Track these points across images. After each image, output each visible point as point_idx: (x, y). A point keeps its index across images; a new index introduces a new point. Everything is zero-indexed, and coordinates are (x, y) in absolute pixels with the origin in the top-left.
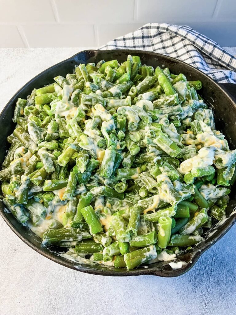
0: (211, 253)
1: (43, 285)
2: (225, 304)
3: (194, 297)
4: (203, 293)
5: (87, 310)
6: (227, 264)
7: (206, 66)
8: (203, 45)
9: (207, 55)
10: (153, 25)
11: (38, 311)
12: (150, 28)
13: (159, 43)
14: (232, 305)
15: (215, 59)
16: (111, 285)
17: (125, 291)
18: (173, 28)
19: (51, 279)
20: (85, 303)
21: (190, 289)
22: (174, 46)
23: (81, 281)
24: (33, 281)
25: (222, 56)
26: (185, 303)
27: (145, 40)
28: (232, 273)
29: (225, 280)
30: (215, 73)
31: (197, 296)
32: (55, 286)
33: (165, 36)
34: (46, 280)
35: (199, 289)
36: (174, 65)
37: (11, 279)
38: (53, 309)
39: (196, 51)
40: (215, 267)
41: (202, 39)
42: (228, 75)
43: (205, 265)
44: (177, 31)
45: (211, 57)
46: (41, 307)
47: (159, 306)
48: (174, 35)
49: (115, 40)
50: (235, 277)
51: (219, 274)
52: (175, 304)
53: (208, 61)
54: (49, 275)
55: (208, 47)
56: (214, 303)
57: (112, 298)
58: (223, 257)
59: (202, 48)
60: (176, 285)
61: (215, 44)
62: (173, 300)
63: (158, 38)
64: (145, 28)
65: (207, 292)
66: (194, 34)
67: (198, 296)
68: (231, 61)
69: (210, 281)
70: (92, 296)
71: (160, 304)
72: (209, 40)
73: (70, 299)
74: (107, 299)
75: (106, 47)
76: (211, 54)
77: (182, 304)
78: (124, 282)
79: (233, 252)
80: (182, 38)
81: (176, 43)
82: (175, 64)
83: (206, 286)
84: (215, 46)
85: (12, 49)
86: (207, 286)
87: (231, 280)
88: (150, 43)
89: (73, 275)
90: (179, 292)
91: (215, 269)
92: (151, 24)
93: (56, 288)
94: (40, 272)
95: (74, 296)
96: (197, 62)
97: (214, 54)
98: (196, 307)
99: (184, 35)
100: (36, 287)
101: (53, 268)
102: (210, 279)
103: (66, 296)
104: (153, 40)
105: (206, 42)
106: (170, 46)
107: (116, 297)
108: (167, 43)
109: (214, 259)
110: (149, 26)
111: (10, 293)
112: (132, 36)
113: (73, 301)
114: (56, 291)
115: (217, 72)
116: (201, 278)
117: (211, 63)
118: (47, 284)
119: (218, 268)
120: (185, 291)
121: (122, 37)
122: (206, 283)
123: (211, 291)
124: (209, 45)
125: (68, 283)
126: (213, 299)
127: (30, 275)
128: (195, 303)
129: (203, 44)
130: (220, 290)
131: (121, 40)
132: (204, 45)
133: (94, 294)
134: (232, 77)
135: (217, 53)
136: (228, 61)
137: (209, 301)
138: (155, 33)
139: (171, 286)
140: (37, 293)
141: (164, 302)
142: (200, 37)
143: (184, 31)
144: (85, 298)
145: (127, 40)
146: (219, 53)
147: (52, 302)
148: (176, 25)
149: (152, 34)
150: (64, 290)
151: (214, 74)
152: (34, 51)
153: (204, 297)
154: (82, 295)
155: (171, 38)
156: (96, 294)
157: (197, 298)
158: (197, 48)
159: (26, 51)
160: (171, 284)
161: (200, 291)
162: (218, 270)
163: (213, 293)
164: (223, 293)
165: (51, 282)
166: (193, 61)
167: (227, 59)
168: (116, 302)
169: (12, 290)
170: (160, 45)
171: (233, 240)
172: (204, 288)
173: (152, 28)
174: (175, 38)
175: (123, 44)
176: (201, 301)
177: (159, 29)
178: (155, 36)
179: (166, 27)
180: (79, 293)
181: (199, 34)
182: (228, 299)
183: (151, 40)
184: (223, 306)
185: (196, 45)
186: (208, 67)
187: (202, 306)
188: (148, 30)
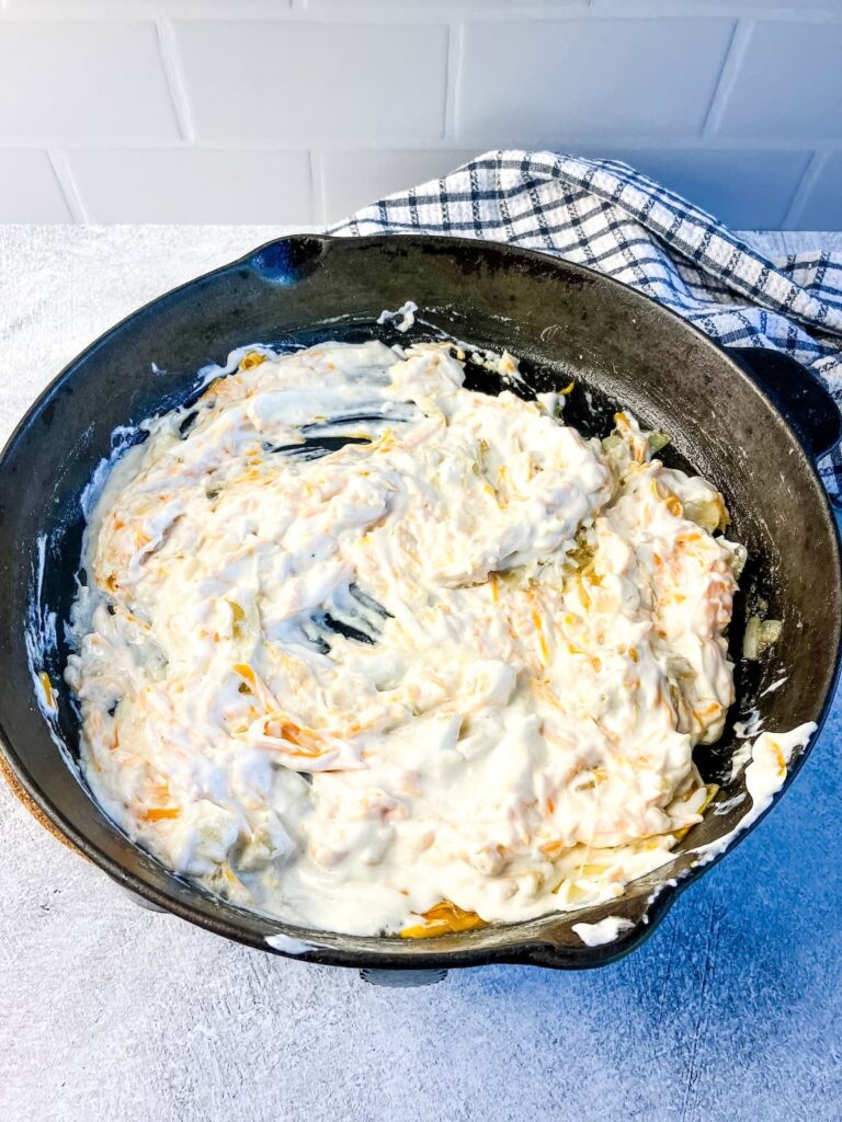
0: (706, 908)
1: (144, 1026)
2: (756, 1076)
3: (653, 1055)
4: (683, 1042)
5: (296, 1104)
6: (757, 944)
7: (684, 291)
8: (674, 226)
9: (686, 258)
10: (508, 156)
11: (126, 1113)
12: (500, 167)
13: (527, 214)
14: (776, 1078)
15: (712, 272)
16: (376, 1020)
17: (423, 1038)
18: (575, 169)
19: (170, 1003)
20: (287, 1080)
21: (640, 1027)
22: (578, 227)
23: (275, 1009)
24: (111, 1013)
25: (734, 260)
26: (625, 1075)
27: (483, 204)
28: (777, 974)
29: (753, 995)
30: (713, 315)
31: (662, 1049)
32: (184, 1027)
33: (547, 194)
34: (153, 1008)
35: (669, 1026)
36: (580, 290)
37: (31, 1005)
38: (178, 1105)
39: (652, 243)
40: (720, 954)
41: (669, 207)
42: (756, 322)
43: (688, 948)
44: (588, 178)
45: (700, 263)
46: (136, 1100)
47: (537, 1084)
48: (579, 189)
49: (382, 204)
50: (784, 987)
51: (734, 976)
52: (590, 1078)
53: (691, 275)
54: (162, 991)
55: (691, 232)
56: (718, 1072)
57: (380, 1064)
58: (747, 919)
59: (670, 235)
60: (594, 1014)
61: (710, 223)
62: (582, 1064)
63: (525, 197)
64: (481, 167)
65: (695, 1037)
66: (644, 188)
67: (664, 1051)
68: (762, 278)
69: (704, 999)
70: (311, 1056)
71: (540, 1078)
72: (691, 208)
73: (238, 1071)
74: (361, 1066)
75: (353, 226)
76: (698, 254)
77: (613, 1077)
78: (419, 1009)
79: (779, 903)
80: (604, 200)
81: (585, 218)
82: (585, 284)
83: (691, 1015)
84: (711, 230)
85: (28, 227)
86: (696, 1016)
87: (774, 995)
88: (500, 213)
89: (246, 988)
90: (605, 1037)
91: (719, 960)
92: (500, 153)
93: (189, 1034)
94: (134, 981)
95: (252, 1059)
96: (654, 280)
97: (710, 253)
98: (660, 1086)
99: (612, 193)
100: (120, 1033)
101: (176, 966)
102: (705, 995)
103: (222, 1061)
104: (509, 206)
105: (682, 215)
106: (565, 226)
107: (392, 1059)
108: (555, 214)
109: (716, 927)
110: (496, 159)
111: (28, 1053)
112: (437, 192)
113: (247, 1077)
114: (189, 1045)
115: (721, 314)
116: (675, 991)
117: (699, 283)
118: (156, 1021)
119: (728, 957)
120: (622, 1035)
121: (405, 195)
122: (690, 1008)
123: (708, 1034)
124: (691, 225)
125: (228, 1016)
126: (714, 1060)
127: (97, 991)
128: (656, 1072)
129: (672, 222)
130: (737, 1029)
131: (401, 205)
132: (677, 225)
133: (317, 1051)
134: (768, 330)
135: (719, 251)
136: (753, 278)
137: (704, 1065)
138: (516, 184)
139: (575, 1017)
140: (122, 1053)
141: (554, 1074)
142: (664, 198)
143: (611, 178)
144: (288, 1065)
145: (421, 203)
146: (725, 252)
147: (175, 1082)
148: (582, 159)
149: (506, 186)
150: (217, 1038)
151: (711, 318)
152: (102, 234)
153: (686, 1054)
154: (276, 1057)
155: (569, 199)
156: (326, 1051)
157: (664, 1055)
158: (653, 233)
159: (76, 234)
160: (576, 1013)
161: (673, 1035)
162: (729, 962)
163: (716, 1039)
164: (748, 1039)
165: (172, 1014)
166: (642, 276)
167: (752, 271)
168: (392, 1077)
169: (36, 1043)
170: (532, 223)
171: (778, 863)
172: (685, 1022)
173: (505, 167)
174: (582, 200)
175: (409, 216)
176: (677, 1066)
177: (527, 169)
178: (514, 192)
179: (552, 165)
180: (268, 1048)
181: (658, 190)
182: (766, 1058)
183: (501, 206)
184: (751, 1082)
185: (652, 222)
186: (691, 296)
187: (681, 1082)
188: (492, 171)
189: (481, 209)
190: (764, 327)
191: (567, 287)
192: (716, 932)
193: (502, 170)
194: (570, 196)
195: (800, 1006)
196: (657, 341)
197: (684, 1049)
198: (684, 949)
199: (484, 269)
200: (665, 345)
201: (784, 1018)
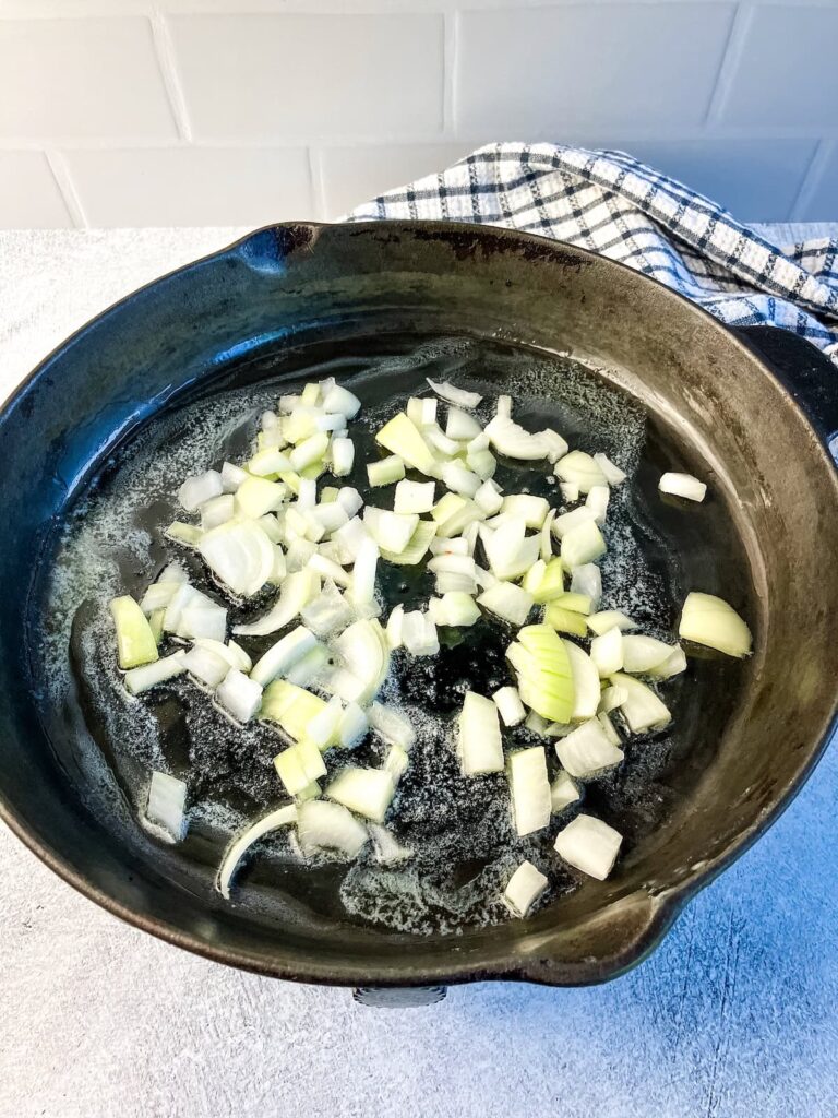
0: (725, 919)
1: (128, 1051)
2: (780, 1101)
3: (669, 1081)
4: (702, 1064)
6: (780, 959)
7: (689, 280)
8: (677, 213)
9: (690, 247)
10: (506, 148)
12: (499, 159)
13: (528, 207)
14: (801, 1103)
15: (717, 260)
16: (373, 1043)
17: (424, 1063)
18: (576, 159)
19: (156, 1026)
20: (279, 1109)
21: (656, 1050)
22: (579, 218)
23: (267, 1032)
24: (93, 1037)
25: (740, 247)
26: (639, 1101)
27: (483, 198)
28: (801, 990)
29: (776, 1015)
30: (720, 302)
31: (679, 1073)
32: (171, 1053)
33: (549, 185)
34: (138, 1032)
35: (686, 1048)
36: (578, 272)
37: (10, 1027)
39: (655, 232)
40: (740, 969)
41: (672, 195)
42: (764, 309)
43: (705, 963)
44: (589, 167)
45: (705, 251)
47: (545, 1112)
48: (580, 179)
49: (380, 200)
50: (809, 1005)
51: (756, 993)
52: (602, 1105)
53: (696, 265)
54: (149, 1013)
55: (695, 220)
56: (739, 1097)
57: (377, 1091)
58: (768, 931)
59: (674, 223)
60: (605, 1035)
61: (715, 210)
62: (593, 1091)
63: (525, 190)
64: (480, 160)
65: (714, 1060)
66: (646, 176)
67: (682, 1075)
68: (769, 265)
69: (723, 1019)
70: (304, 1084)
71: (548, 1105)
72: (694, 195)
73: (227, 1100)
74: (358, 1094)
76: (703, 242)
77: (627, 1104)
78: (420, 1031)
79: (802, 915)
80: (607, 189)
81: (586, 209)
82: (583, 265)
83: (710, 1036)
84: (715, 217)
86: (715, 1037)
87: (798, 1013)
88: (500, 207)
89: (236, 1010)
90: (618, 1060)
91: (739, 976)
92: (499, 145)
93: (175, 1060)
94: (118, 1003)
95: (241, 1086)
96: (658, 268)
97: (715, 240)
99: (613, 182)
100: (103, 1058)
101: (163, 987)
102: (725, 1014)
103: (210, 1088)
104: (509, 199)
105: (685, 202)
106: (566, 218)
107: (390, 1086)
108: (557, 206)
109: (735, 940)
110: (495, 152)
111: (7, 1078)
112: (436, 186)
113: (237, 1105)
114: (175, 1071)
115: (727, 301)
116: (692, 1010)
117: (705, 273)
118: (140, 1045)
119: (749, 973)
120: (636, 1059)
121: (403, 190)
122: (709, 1028)
123: (728, 1056)
124: (695, 213)
125: (216, 1039)
126: (735, 1083)
127: (79, 1014)
128: (673, 1099)
129: (675, 210)
130: (760, 1050)
131: (399, 200)
132: (680, 212)
133: (311, 1078)
134: (776, 318)
135: (725, 239)
136: (760, 265)
137: (724, 1090)
138: (516, 176)
139: (585, 1039)
140: (104, 1079)
142: (667, 186)
143: (612, 167)
144: (280, 1094)
145: (421, 198)
146: (731, 239)
148: (583, 149)
149: (506, 179)
150: (204, 1064)
151: (717, 305)
152: (102, 238)
153: (705, 1078)
154: (267, 1084)
155: (570, 191)
156: (320, 1077)
157: (682, 1080)
158: (657, 222)
159: (77, 238)
160: (586, 1035)
161: (691, 1057)
162: (750, 978)
163: (737, 1062)
164: (771, 1061)
165: (158, 1038)
166: (646, 265)
167: (758, 258)
168: (391, 1105)
169: (15, 1067)
170: (533, 216)
171: (800, 871)
172: (703, 1043)
173: (504, 160)
174: (583, 191)
175: (408, 211)
176: (696, 1091)
177: (527, 160)
178: (514, 185)
179: (552, 155)
180: (259, 1074)
181: (661, 178)
182: (790, 1081)
183: (502, 199)
184: (773, 1108)
185: (655, 211)
186: (696, 285)
187: (699, 1109)
188: (491, 164)
189: (480, 203)
190: (772, 313)
191: (565, 269)
192: (735, 945)
193: (501, 162)
194: (571, 187)
195: (826, 1024)
196: (658, 323)
197: (703, 1073)
198: (701, 964)
199: (479, 252)
201: (809, 1038)
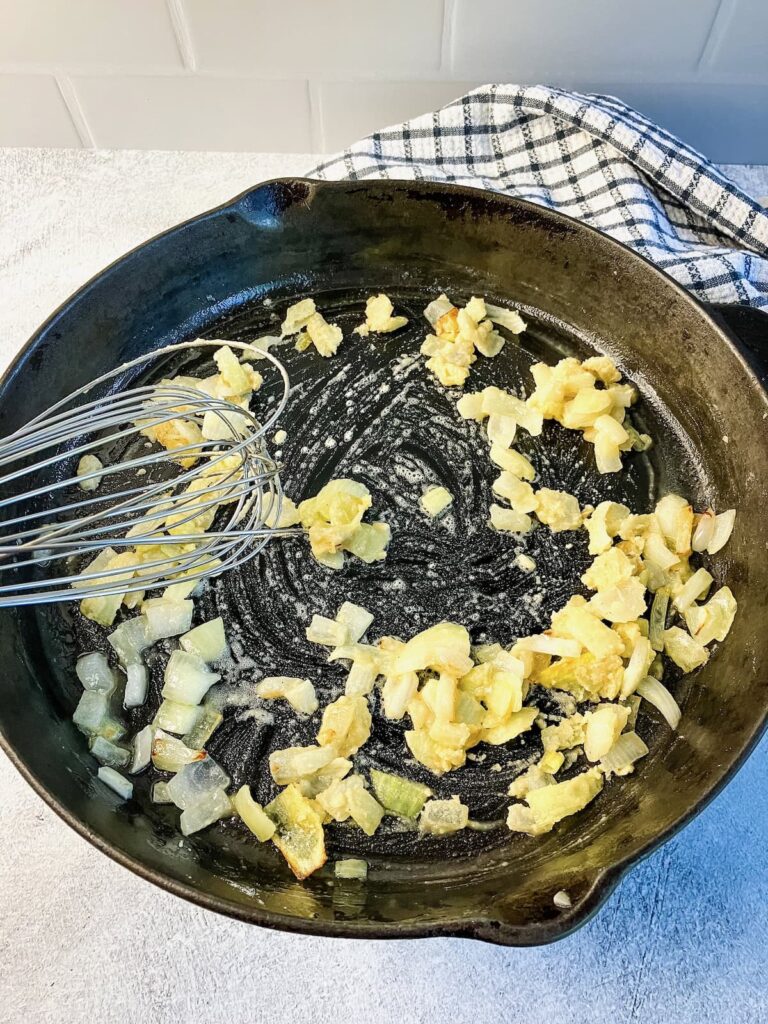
1: (128, 933)
2: (696, 1005)
3: (599, 983)
4: (629, 970)
5: (264, 1013)
6: (705, 879)
7: (670, 233)
8: (664, 165)
9: (674, 198)
11: (109, 1014)
12: (493, 102)
13: (518, 150)
14: (715, 1008)
15: (699, 213)
17: (385, 956)
18: (568, 105)
19: (152, 913)
20: (258, 990)
21: (589, 955)
22: (568, 164)
24: (97, 919)
25: (722, 201)
27: (476, 139)
28: (722, 909)
29: (698, 929)
30: (698, 259)
31: (608, 976)
32: (165, 936)
33: (541, 129)
34: (136, 917)
35: (617, 955)
36: (563, 239)
37: (25, 908)
38: (157, 1008)
39: (641, 182)
40: (669, 887)
41: (659, 146)
42: (739, 267)
43: (639, 880)
44: (580, 114)
45: (687, 203)
46: (118, 1002)
47: (489, 1005)
49: (377, 137)
50: (728, 922)
51: (682, 909)
52: (539, 1001)
53: (678, 215)
54: (146, 900)
55: (680, 172)
56: (660, 1000)
57: (343, 979)
58: (696, 855)
59: (659, 175)
61: (700, 162)
62: (533, 988)
63: (517, 132)
64: (475, 101)
65: (641, 966)
66: (635, 125)
67: (611, 978)
68: (749, 220)
69: (651, 930)
70: (280, 969)
71: (493, 999)
72: (682, 146)
73: (212, 979)
74: (326, 980)
75: (348, 160)
76: (686, 194)
77: (561, 1001)
79: (729, 840)
80: (595, 137)
81: (576, 154)
82: (568, 233)
83: (638, 945)
84: (700, 170)
85: (39, 150)
86: (643, 946)
87: (718, 929)
88: (492, 148)
90: (555, 963)
91: (668, 893)
92: (494, 87)
93: (168, 943)
94: (119, 891)
95: (226, 968)
96: (641, 221)
97: (698, 194)
98: (606, 1011)
99: (603, 131)
100: (105, 939)
102: (652, 926)
103: (198, 969)
104: (501, 141)
105: (672, 154)
106: (555, 162)
107: (355, 975)
108: (547, 150)
109: (667, 861)
110: (490, 93)
111: (22, 954)
112: (432, 126)
113: (221, 985)
114: (168, 953)
115: (705, 258)
116: (624, 921)
117: (686, 223)
118: (138, 928)
119: (677, 891)
120: (572, 962)
121: (399, 128)
122: (638, 938)
123: (653, 964)
124: (681, 165)
125: (204, 927)
126: (657, 988)
127: (85, 899)
128: (602, 998)
129: (661, 162)
130: (682, 960)
131: (395, 138)
132: (666, 164)
133: (286, 964)
134: (751, 275)
135: (707, 193)
136: (740, 220)
137: (647, 993)
138: (509, 119)
140: (107, 957)
141: (506, 995)
142: (655, 136)
143: (603, 115)
144: (259, 977)
145: (416, 136)
146: (714, 193)
147: (154, 987)
148: (575, 93)
149: (499, 121)
150: (194, 948)
151: (695, 263)
152: (110, 159)
153: (631, 982)
154: (248, 968)
155: (560, 135)
156: (294, 964)
157: (610, 982)
158: (642, 171)
159: (85, 159)
161: (620, 963)
162: (677, 896)
163: (661, 969)
164: (691, 970)
165: (154, 923)
166: (629, 217)
167: (739, 213)
168: (354, 992)
169: (28, 944)
170: (523, 158)
171: (730, 801)
172: (632, 952)
173: (498, 102)
174: (573, 136)
175: (403, 149)
176: (622, 993)
177: (520, 104)
178: (507, 127)
179: (545, 100)
180: (241, 959)
181: (650, 127)
182: (706, 989)
183: (494, 140)
184: (690, 1011)
185: (642, 161)
186: (677, 237)
187: (625, 1008)
188: (485, 106)
189: (473, 144)
190: (747, 271)
191: (551, 235)
192: (666, 866)
193: (495, 104)
194: (562, 132)
195: (743, 940)
197: (630, 977)
198: (635, 881)
199: (469, 215)
200: (645, 299)
201: (726, 951)
